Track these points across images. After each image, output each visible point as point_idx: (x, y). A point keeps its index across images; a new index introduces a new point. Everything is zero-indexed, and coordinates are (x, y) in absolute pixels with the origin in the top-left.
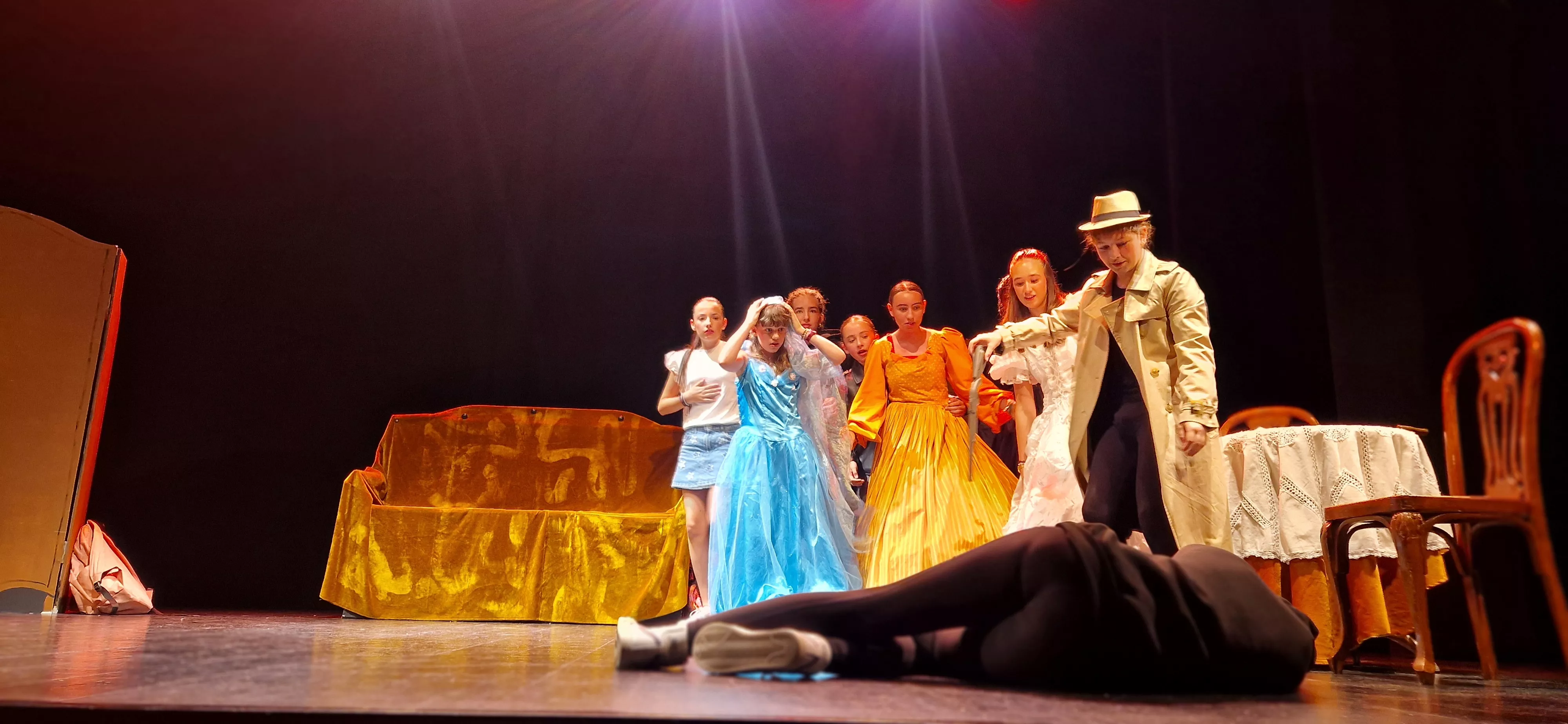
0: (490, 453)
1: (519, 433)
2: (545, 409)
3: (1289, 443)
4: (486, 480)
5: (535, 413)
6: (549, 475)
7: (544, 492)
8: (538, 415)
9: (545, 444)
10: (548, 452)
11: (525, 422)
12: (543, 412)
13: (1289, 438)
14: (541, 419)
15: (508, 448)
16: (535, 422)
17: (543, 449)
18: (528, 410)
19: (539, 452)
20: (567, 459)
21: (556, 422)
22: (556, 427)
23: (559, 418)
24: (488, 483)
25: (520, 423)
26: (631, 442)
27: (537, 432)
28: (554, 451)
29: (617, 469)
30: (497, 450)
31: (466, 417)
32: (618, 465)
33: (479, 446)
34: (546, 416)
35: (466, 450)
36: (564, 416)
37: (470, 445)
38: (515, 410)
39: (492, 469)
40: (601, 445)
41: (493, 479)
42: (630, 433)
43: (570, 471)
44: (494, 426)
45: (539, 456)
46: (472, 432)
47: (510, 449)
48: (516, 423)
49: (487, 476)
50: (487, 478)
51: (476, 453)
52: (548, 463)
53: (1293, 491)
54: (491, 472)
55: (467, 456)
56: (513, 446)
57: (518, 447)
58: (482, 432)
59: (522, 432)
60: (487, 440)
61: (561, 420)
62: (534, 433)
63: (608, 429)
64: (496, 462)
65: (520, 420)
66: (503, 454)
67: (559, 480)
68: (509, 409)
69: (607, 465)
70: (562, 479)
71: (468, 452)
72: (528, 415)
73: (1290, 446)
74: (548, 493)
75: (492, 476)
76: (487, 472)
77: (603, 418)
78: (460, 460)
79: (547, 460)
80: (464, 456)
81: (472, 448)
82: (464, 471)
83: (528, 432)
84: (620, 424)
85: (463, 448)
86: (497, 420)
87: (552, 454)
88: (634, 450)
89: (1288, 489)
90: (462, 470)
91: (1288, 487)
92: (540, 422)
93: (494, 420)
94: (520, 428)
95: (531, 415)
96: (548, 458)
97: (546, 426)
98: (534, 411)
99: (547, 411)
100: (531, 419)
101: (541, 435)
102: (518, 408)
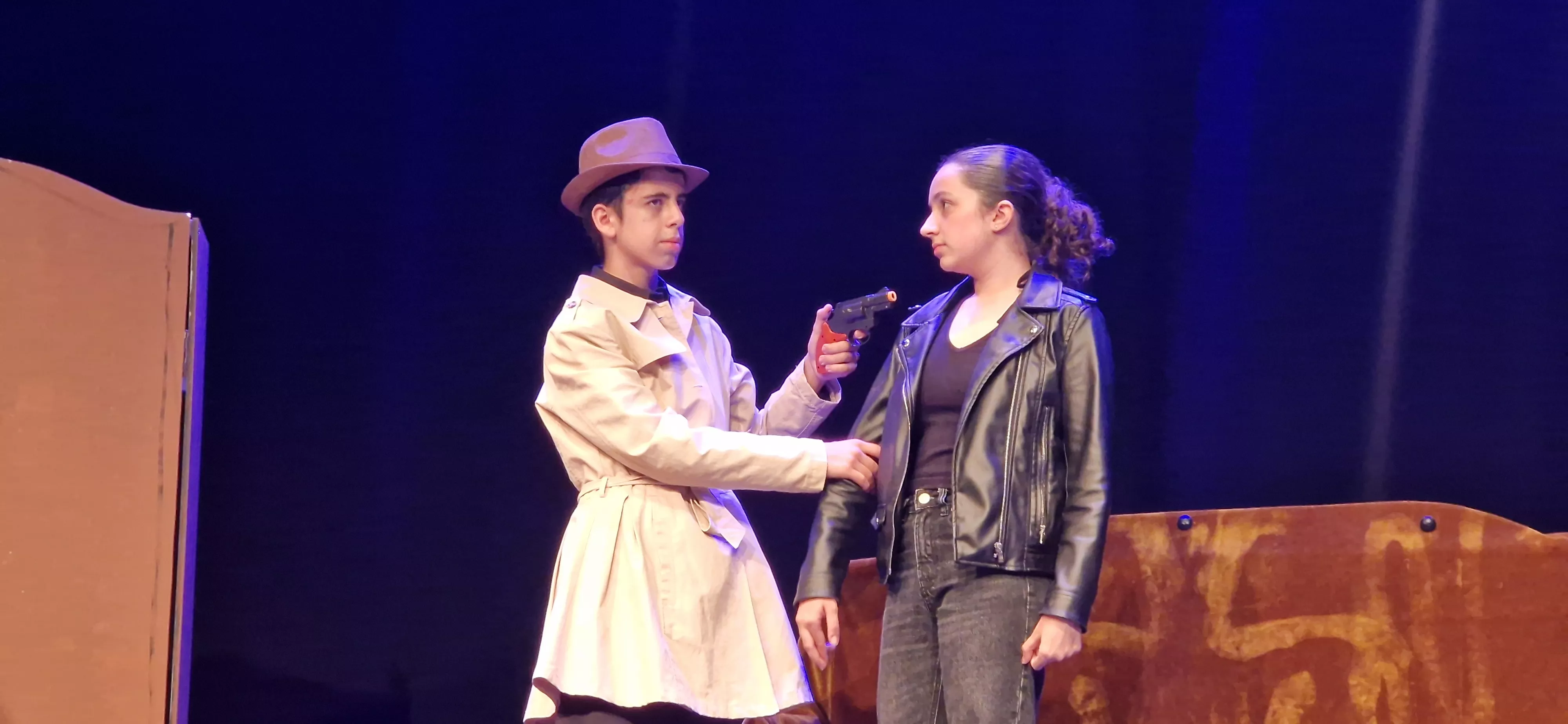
1: (1151, 587)
2: (1216, 515)
4: (1079, 717)
5: (1190, 527)
6: (1244, 695)
8: (1199, 534)
9: (1225, 609)
10: (1235, 631)
11: (1164, 553)
12: (1212, 522)
14: (1208, 540)
15: (1126, 628)
16: (1192, 549)
17: (1221, 625)
18: (1169, 522)
19: (1211, 632)
20: (1290, 650)
21: (1248, 546)
22: (1248, 559)
23: (1254, 534)
25: (1154, 558)
26: (1466, 590)
27: (1201, 578)
28: (1250, 629)
29: (1434, 668)
32: (1434, 654)
34: (1220, 531)
36: (1269, 529)
38: (1136, 525)
39: (1091, 689)
40: (1379, 605)
41: (1095, 714)
42: (1460, 563)
43: (1303, 681)
45: (1212, 645)
47: (1133, 628)
48: (1141, 556)
49: (1082, 705)
50: (1081, 712)
52: (1239, 663)
54: (1088, 697)
56: (1141, 621)
57: (1154, 624)
59: (1160, 581)
61: (1262, 540)
62: (1191, 579)
63: (1395, 551)
64: (1100, 669)
65: (1149, 551)
66: (1117, 645)
67: (1275, 704)
69: (1405, 659)
70: (1282, 703)
72: (1171, 532)
75: (1093, 706)
76: (1079, 698)
77: (1376, 525)
79: (1235, 654)
83: (1177, 581)
84: (1426, 540)
87: (1247, 636)
88: (1475, 610)
92: (1203, 552)
94: (1154, 572)
95: (1179, 534)
96: (1238, 649)
97: (1222, 559)
98: (1186, 522)
99: (1219, 520)
100: (1180, 545)
101: (1211, 587)
102: (1142, 519)
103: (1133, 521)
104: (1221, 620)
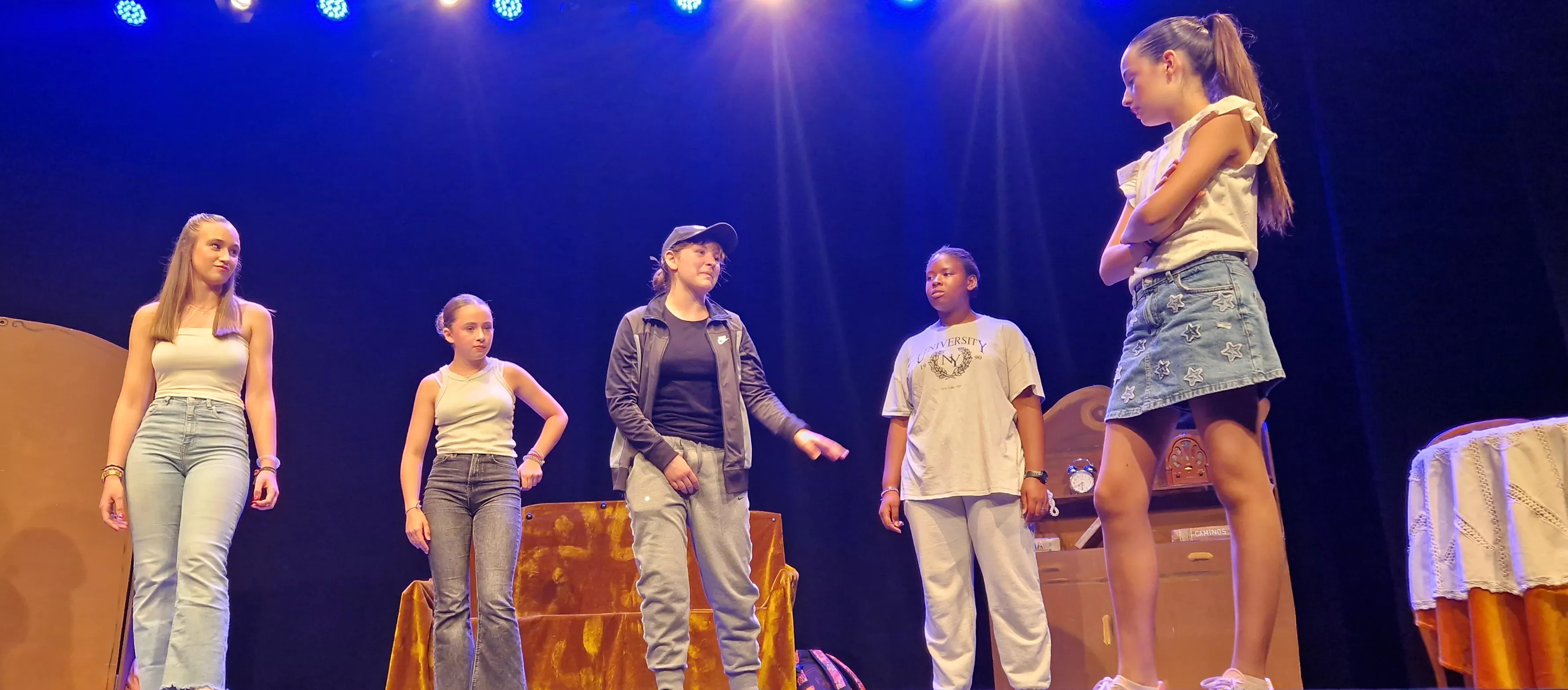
0: (559, 555)
1: (589, 532)
2: (617, 503)
3: (1515, 443)
4: (556, 585)
5: (605, 508)
6: (624, 576)
7: (620, 595)
8: (609, 510)
9: (618, 541)
10: (623, 550)
11: (595, 517)
12: (614, 507)
13: (1514, 438)
14: (613, 512)
15: (577, 549)
16: (606, 517)
18: (597, 505)
19: (612, 550)
24: (559, 589)
25: (590, 520)
27: (609, 528)
30: (565, 551)
31: (531, 518)
33: (546, 549)
34: (617, 510)
35: (532, 554)
37: (536, 547)
38: (583, 507)
39: (562, 573)
41: (563, 585)
44: (562, 523)
45: (612, 556)
46: (538, 533)
47: (580, 549)
48: (585, 519)
49: (557, 581)
50: (557, 583)
51: (544, 556)
52: (623, 562)
53: (1526, 502)
54: (561, 576)
55: (535, 560)
56: (584, 546)
57: (589, 547)
58: (549, 533)
59: (592, 529)
60: (554, 541)
62: (605, 529)
64: (566, 565)
65: (589, 517)
66: (574, 555)
68: (577, 505)
71: (536, 556)
72: (598, 509)
73: (1516, 446)
74: (625, 596)
75: (562, 580)
76: (557, 578)
78: (527, 565)
79: (621, 559)
80: (531, 561)
81: (539, 551)
82: (532, 577)
83: (599, 530)
85: (530, 551)
86: (565, 518)
87: (626, 552)
89: (1520, 499)
90: (530, 576)
91: (1519, 496)
92: (611, 517)
93: (561, 519)
94: (589, 525)
95: (601, 510)
96: (622, 557)
97: (617, 521)
98: (604, 506)
99: (617, 504)
100: (601, 515)
101: (613, 532)
102: (586, 504)
103: (582, 504)
104: (616, 545)
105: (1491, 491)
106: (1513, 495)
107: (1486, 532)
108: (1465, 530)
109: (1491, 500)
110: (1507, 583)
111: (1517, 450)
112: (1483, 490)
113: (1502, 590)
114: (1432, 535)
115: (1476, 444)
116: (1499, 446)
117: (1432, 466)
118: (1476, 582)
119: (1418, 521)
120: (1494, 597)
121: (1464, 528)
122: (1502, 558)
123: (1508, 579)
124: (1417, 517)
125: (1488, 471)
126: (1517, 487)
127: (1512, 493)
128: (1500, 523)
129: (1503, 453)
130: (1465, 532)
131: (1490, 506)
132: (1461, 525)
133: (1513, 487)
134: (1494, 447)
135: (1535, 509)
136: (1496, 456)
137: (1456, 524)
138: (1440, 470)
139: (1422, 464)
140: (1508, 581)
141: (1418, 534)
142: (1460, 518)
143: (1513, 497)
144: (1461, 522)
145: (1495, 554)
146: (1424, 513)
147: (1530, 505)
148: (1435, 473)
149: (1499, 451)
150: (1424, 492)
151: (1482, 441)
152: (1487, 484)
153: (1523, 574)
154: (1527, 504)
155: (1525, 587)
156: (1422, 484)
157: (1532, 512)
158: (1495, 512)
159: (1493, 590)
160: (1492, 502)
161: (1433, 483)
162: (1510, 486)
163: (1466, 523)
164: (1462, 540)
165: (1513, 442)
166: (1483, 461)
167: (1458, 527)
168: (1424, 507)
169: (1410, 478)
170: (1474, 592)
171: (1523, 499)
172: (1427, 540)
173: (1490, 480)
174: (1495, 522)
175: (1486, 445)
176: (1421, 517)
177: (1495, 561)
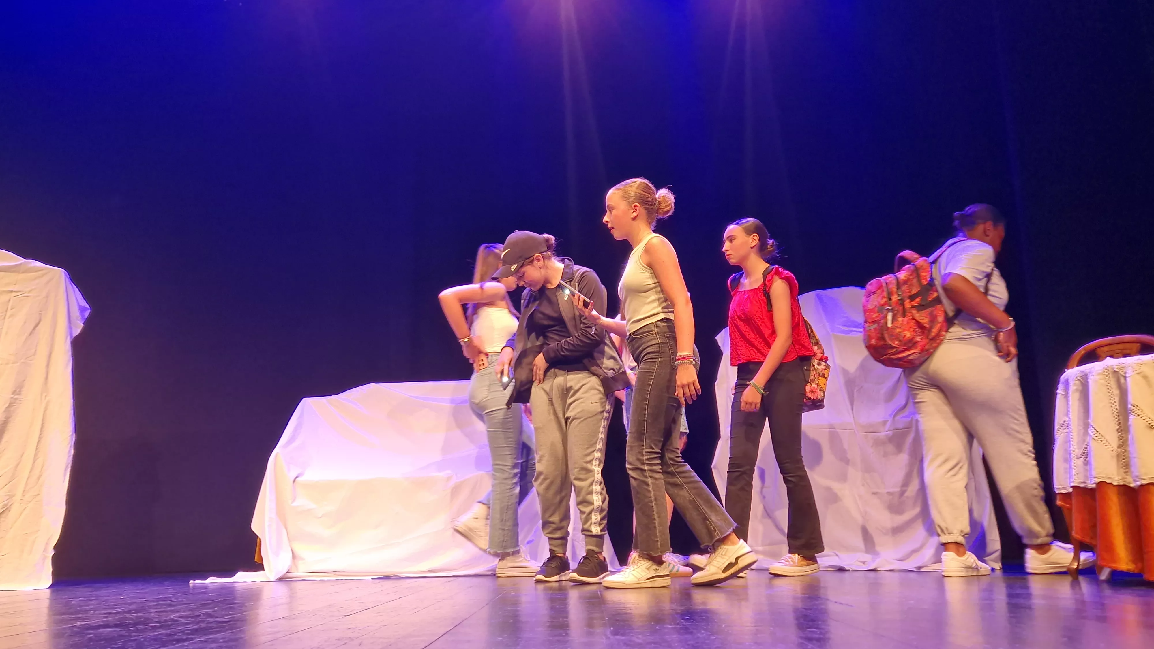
3: (1137, 372)
13: (1137, 367)
53: (1143, 418)
73: (1138, 374)
89: (1139, 415)
105: (1117, 407)
106: (1134, 412)
107: (1113, 438)
108: (1097, 437)
109: (1118, 414)
110: (1126, 478)
111: (1139, 377)
112: (1112, 406)
113: (1122, 483)
114: (1072, 438)
115: (1108, 370)
116: (1125, 373)
117: (1075, 384)
118: (1103, 477)
119: (1062, 425)
120: (1115, 488)
121: (1096, 435)
122: (1124, 459)
123: (1127, 475)
124: (1062, 422)
125: (1116, 392)
126: (1137, 406)
127: (1133, 411)
128: (1123, 432)
129: (1128, 379)
130: (1096, 438)
131: (1116, 418)
132: (1094, 433)
133: (1134, 406)
134: (1122, 373)
135: (1150, 424)
136: (1122, 380)
137: (1090, 432)
138: (1080, 388)
139: (1067, 382)
140: (1127, 477)
141: (1062, 435)
142: (1093, 427)
143: (1134, 414)
144: (1094, 430)
145: (1118, 456)
146: (1067, 419)
147: (1146, 420)
148: (1077, 390)
149: (1125, 377)
150: (1068, 404)
151: (1113, 369)
152: (1115, 402)
153: (1137, 474)
154: (1144, 419)
155: (1138, 483)
156: (1066, 396)
157: (1147, 426)
158: (1120, 423)
159: (1115, 484)
160: (1118, 416)
161: (1074, 397)
162: (1132, 405)
163: (1097, 431)
164: (1093, 445)
165: (1136, 371)
166: (1113, 383)
167: (1092, 434)
168: (1067, 414)
169: (1058, 391)
170: (1101, 484)
171: (1141, 416)
172: (1068, 441)
173: (1117, 399)
174: (1119, 431)
175: (1115, 371)
176: (1064, 422)
177: (1118, 460)
